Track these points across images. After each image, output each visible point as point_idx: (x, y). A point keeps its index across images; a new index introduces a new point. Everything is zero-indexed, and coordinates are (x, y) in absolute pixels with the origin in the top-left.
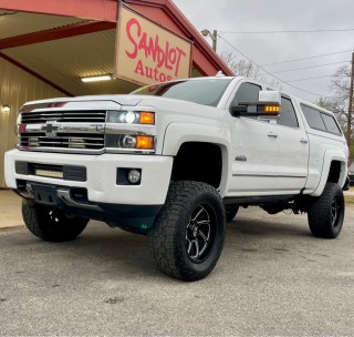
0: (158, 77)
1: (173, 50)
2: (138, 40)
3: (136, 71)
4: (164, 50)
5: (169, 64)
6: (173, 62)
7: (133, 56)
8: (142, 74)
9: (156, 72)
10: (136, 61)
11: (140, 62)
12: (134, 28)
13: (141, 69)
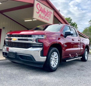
0: (45, 19)
1: (49, 12)
2: (39, 9)
3: (39, 17)
4: (46, 12)
5: (48, 15)
6: (49, 15)
7: (38, 13)
8: (41, 18)
9: (44, 17)
10: (39, 14)
11: (40, 15)
12: (38, 6)
13: (40, 16)
